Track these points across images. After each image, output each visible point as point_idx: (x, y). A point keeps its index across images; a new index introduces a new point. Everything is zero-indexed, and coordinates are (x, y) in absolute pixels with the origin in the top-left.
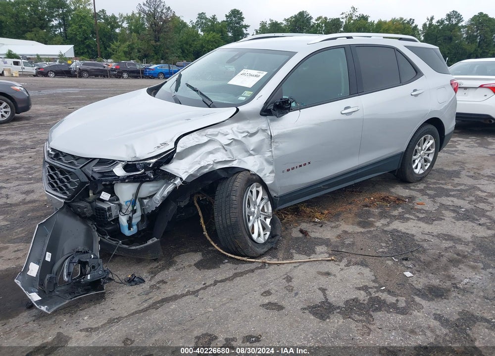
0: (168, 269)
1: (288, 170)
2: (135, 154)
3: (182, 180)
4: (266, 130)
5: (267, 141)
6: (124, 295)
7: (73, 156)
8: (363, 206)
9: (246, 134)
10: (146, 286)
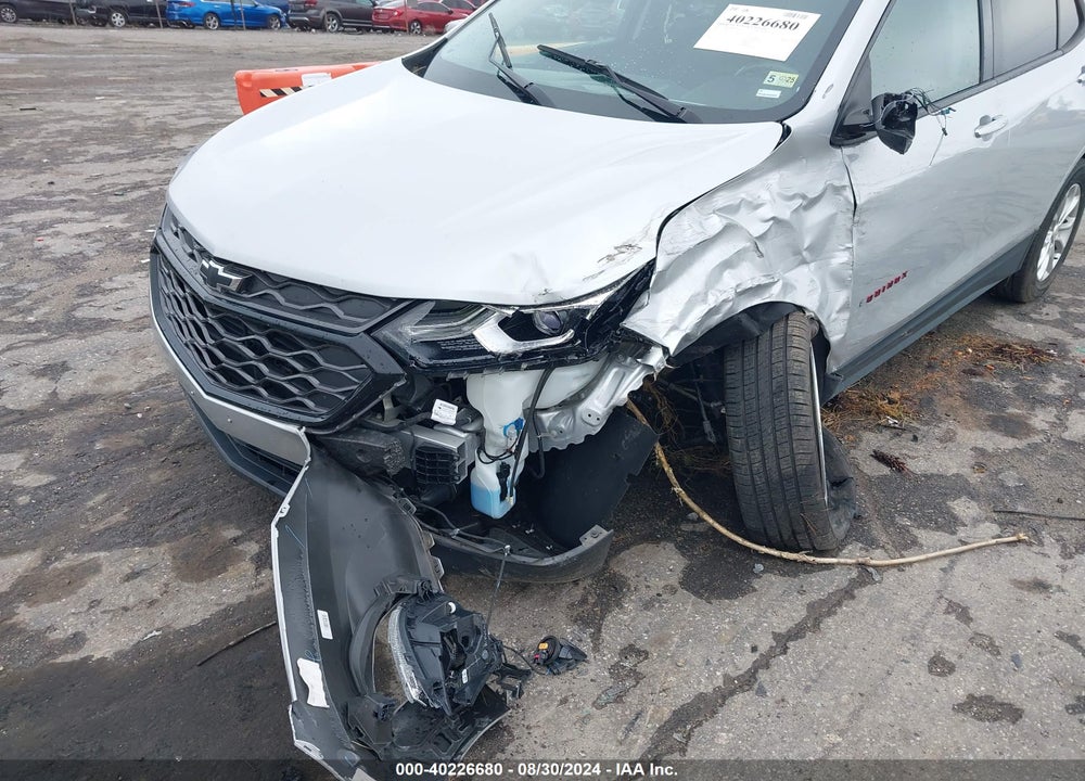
0: (619, 605)
1: (870, 299)
2: (546, 282)
3: (668, 352)
4: (844, 187)
5: (844, 220)
6: (553, 708)
7: (321, 288)
8: (964, 371)
9: (799, 202)
10: (596, 670)
